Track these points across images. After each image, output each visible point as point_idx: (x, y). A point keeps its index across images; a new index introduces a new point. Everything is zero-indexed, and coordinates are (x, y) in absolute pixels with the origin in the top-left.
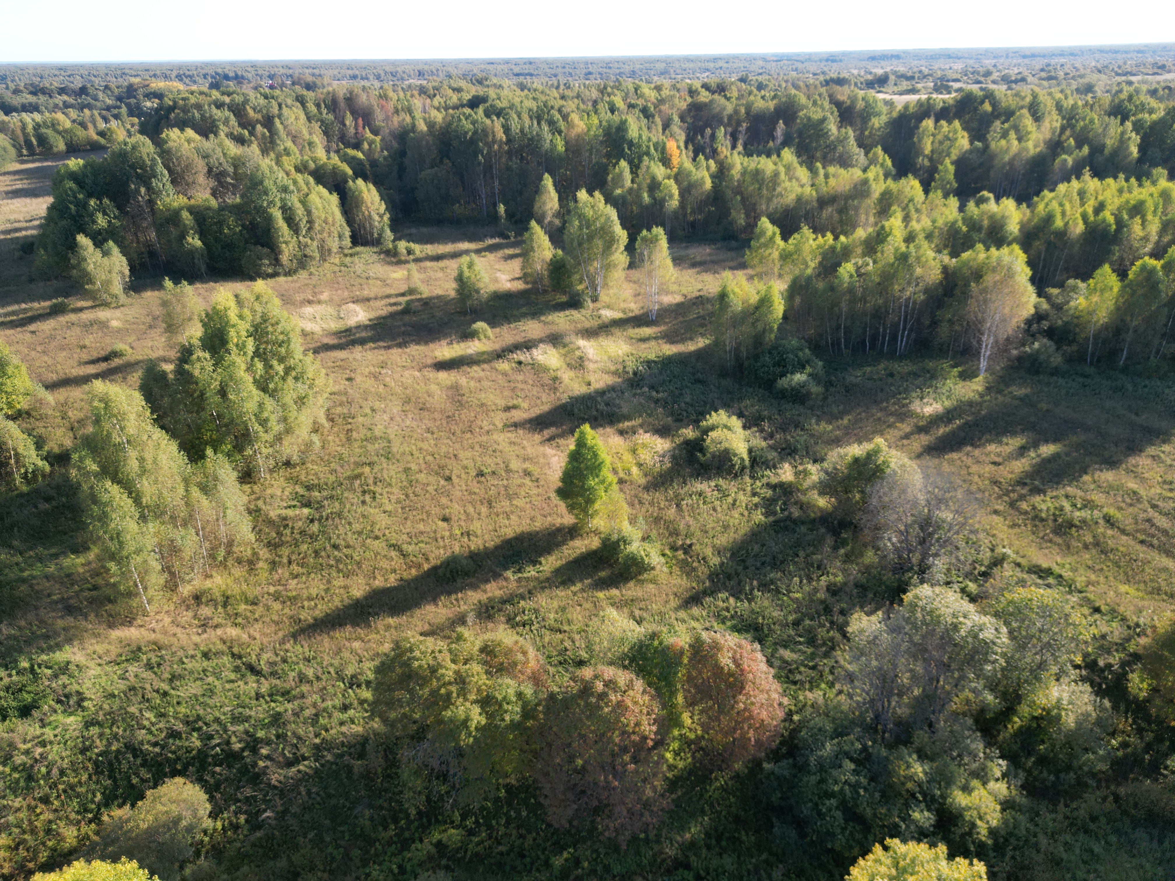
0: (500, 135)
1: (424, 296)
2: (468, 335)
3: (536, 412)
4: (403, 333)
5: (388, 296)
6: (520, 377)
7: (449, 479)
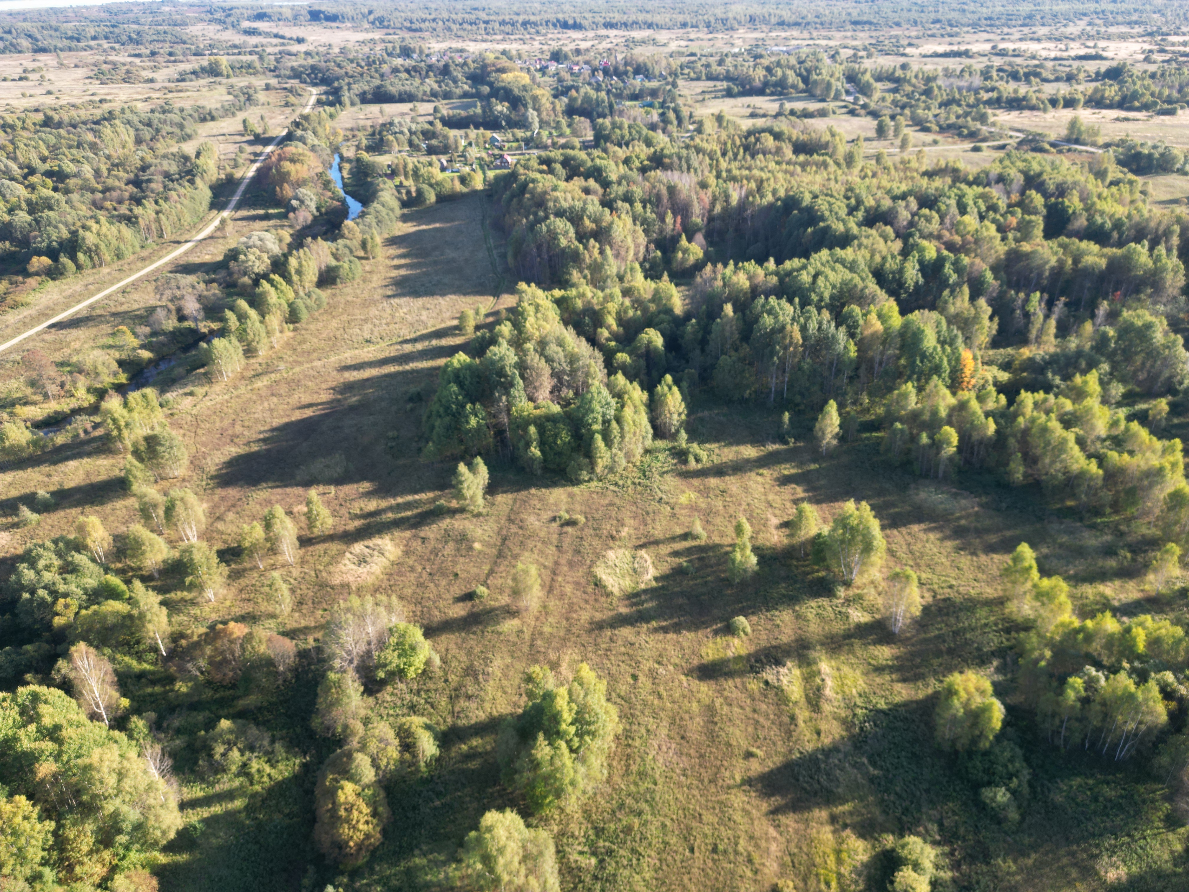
0: (798, 336)
1: (702, 542)
2: (730, 630)
3: (771, 765)
4: (680, 607)
5: (673, 539)
6: (764, 707)
7: (692, 850)
